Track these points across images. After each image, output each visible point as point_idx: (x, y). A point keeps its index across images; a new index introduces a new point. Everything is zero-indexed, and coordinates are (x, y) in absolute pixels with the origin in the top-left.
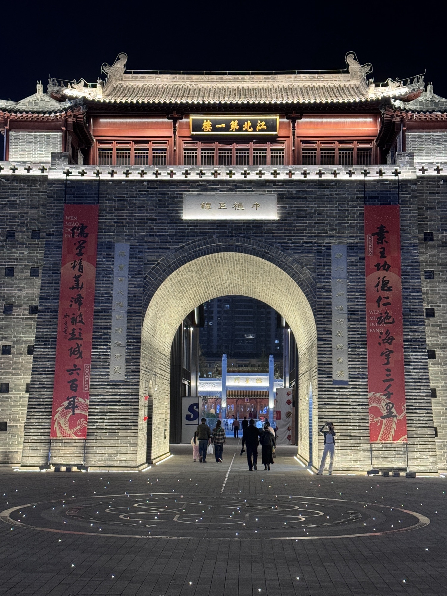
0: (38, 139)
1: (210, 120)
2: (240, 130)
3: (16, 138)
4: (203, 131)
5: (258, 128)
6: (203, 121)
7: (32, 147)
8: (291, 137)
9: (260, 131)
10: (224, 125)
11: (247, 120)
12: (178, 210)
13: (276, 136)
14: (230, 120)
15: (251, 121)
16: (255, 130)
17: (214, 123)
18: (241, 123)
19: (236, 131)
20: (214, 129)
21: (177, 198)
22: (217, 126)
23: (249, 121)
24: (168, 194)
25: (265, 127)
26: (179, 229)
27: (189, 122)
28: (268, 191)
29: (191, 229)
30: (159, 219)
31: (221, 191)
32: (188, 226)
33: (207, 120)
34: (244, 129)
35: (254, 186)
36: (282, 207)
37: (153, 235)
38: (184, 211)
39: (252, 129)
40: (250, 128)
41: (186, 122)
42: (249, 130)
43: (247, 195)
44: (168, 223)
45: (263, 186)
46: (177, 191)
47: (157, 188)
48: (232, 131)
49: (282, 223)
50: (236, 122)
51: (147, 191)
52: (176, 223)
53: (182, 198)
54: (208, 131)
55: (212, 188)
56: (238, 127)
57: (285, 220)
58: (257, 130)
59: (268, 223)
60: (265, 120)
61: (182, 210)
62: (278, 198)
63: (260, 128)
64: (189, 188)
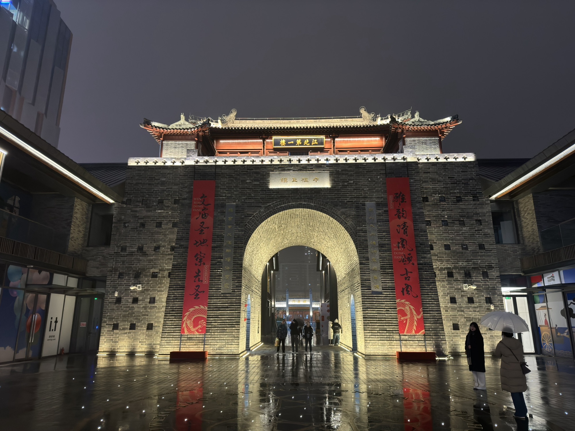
0: (181, 145)
1: (285, 139)
2: (302, 144)
3: (167, 145)
4: (280, 145)
5: (312, 143)
6: (280, 139)
7: (177, 150)
8: (332, 148)
9: (314, 145)
10: (292, 142)
11: (306, 139)
12: (267, 183)
13: (323, 148)
14: (297, 139)
15: (309, 139)
16: (311, 145)
17: (287, 141)
18: (303, 141)
19: (300, 145)
20: (287, 144)
21: (266, 175)
22: (289, 143)
23: (307, 140)
24: (260, 173)
25: (317, 143)
26: (267, 194)
27: (272, 142)
28: (323, 170)
29: (275, 194)
30: (254, 189)
31: (293, 171)
32: (273, 193)
33: (282, 139)
34: (304, 144)
35: (314, 167)
36: (332, 180)
37: (251, 199)
38: (270, 184)
39: (309, 144)
40: (308, 144)
41: (271, 142)
42: (307, 144)
43: (310, 173)
44: (260, 191)
45: (320, 167)
46: (266, 171)
47: (253, 169)
48: (298, 145)
49: (333, 190)
50: (300, 140)
51: (247, 171)
52: (265, 191)
53: (269, 175)
54: (284, 146)
55: (288, 169)
56: (301, 143)
57: (335, 188)
58: (312, 144)
59: (324, 190)
60: (317, 139)
61: (269, 183)
62: (330, 174)
63: (314, 143)
64: (273, 169)
